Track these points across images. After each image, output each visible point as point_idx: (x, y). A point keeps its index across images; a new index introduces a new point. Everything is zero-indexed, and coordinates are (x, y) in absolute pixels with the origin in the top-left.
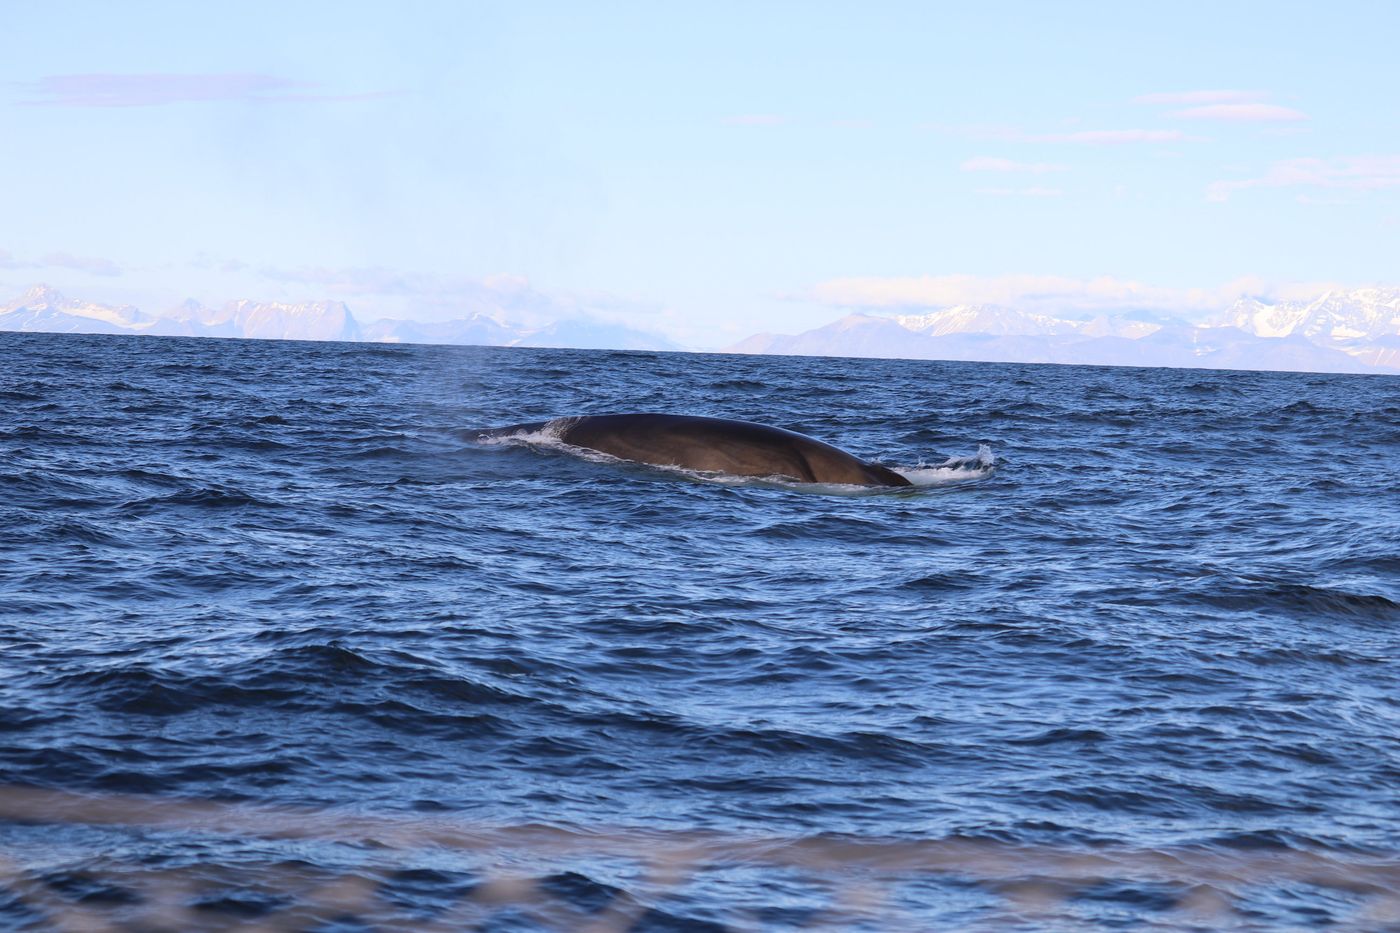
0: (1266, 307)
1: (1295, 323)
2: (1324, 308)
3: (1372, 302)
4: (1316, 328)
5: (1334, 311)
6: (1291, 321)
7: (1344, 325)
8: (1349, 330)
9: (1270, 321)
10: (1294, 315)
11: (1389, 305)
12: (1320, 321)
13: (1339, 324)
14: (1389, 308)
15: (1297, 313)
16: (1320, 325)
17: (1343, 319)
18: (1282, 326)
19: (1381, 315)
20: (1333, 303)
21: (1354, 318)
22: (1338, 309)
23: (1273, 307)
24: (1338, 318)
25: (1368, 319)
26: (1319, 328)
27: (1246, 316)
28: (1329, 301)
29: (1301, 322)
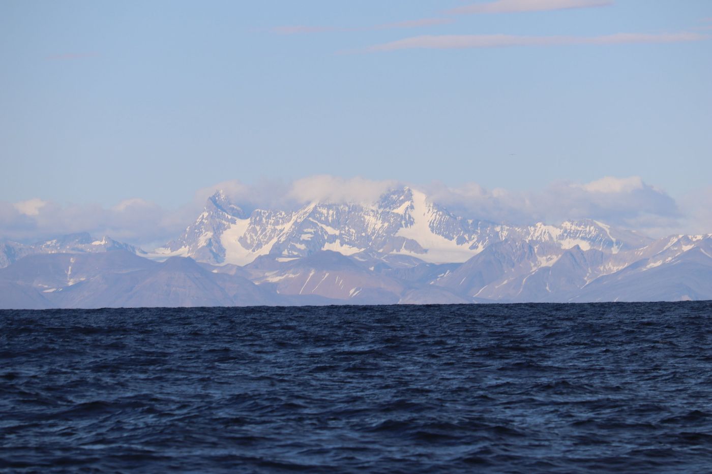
0: (238, 221)
1: (275, 240)
2: (311, 219)
3: (374, 208)
4: (298, 246)
5: (326, 223)
6: (271, 238)
7: (338, 241)
8: (346, 247)
9: (242, 240)
10: (274, 230)
11: (395, 211)
12: (305, 237)
13: (332, 239)
14: (398, 215)
15: (279, 227)
16: (304, 242)
17: (337, 233)
18: (259, 246)
19: (386, 225)
20: (325, 211)
21: (352, 230)
22: (330, 219)
23: (248, 221)
24: (330, 230)
25: (369, 230)
26: (302, 247)
27: (210, 234)
28: (320, 210)
29: (283, 239)
